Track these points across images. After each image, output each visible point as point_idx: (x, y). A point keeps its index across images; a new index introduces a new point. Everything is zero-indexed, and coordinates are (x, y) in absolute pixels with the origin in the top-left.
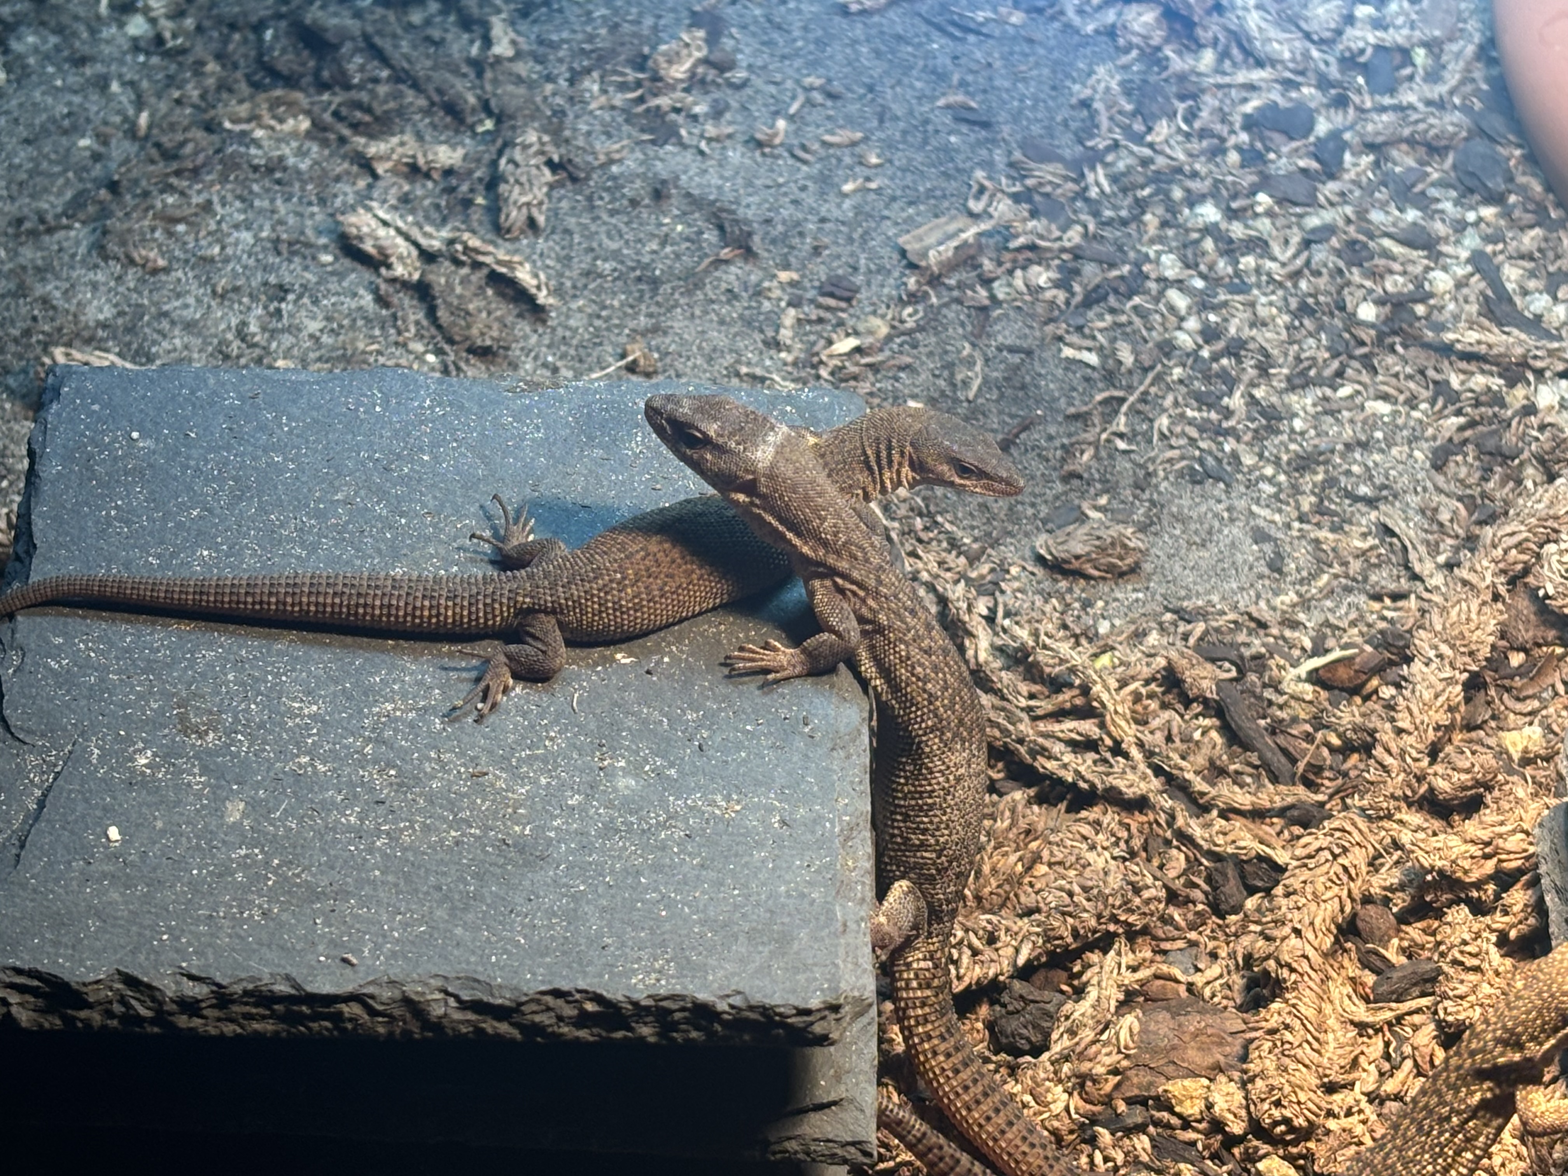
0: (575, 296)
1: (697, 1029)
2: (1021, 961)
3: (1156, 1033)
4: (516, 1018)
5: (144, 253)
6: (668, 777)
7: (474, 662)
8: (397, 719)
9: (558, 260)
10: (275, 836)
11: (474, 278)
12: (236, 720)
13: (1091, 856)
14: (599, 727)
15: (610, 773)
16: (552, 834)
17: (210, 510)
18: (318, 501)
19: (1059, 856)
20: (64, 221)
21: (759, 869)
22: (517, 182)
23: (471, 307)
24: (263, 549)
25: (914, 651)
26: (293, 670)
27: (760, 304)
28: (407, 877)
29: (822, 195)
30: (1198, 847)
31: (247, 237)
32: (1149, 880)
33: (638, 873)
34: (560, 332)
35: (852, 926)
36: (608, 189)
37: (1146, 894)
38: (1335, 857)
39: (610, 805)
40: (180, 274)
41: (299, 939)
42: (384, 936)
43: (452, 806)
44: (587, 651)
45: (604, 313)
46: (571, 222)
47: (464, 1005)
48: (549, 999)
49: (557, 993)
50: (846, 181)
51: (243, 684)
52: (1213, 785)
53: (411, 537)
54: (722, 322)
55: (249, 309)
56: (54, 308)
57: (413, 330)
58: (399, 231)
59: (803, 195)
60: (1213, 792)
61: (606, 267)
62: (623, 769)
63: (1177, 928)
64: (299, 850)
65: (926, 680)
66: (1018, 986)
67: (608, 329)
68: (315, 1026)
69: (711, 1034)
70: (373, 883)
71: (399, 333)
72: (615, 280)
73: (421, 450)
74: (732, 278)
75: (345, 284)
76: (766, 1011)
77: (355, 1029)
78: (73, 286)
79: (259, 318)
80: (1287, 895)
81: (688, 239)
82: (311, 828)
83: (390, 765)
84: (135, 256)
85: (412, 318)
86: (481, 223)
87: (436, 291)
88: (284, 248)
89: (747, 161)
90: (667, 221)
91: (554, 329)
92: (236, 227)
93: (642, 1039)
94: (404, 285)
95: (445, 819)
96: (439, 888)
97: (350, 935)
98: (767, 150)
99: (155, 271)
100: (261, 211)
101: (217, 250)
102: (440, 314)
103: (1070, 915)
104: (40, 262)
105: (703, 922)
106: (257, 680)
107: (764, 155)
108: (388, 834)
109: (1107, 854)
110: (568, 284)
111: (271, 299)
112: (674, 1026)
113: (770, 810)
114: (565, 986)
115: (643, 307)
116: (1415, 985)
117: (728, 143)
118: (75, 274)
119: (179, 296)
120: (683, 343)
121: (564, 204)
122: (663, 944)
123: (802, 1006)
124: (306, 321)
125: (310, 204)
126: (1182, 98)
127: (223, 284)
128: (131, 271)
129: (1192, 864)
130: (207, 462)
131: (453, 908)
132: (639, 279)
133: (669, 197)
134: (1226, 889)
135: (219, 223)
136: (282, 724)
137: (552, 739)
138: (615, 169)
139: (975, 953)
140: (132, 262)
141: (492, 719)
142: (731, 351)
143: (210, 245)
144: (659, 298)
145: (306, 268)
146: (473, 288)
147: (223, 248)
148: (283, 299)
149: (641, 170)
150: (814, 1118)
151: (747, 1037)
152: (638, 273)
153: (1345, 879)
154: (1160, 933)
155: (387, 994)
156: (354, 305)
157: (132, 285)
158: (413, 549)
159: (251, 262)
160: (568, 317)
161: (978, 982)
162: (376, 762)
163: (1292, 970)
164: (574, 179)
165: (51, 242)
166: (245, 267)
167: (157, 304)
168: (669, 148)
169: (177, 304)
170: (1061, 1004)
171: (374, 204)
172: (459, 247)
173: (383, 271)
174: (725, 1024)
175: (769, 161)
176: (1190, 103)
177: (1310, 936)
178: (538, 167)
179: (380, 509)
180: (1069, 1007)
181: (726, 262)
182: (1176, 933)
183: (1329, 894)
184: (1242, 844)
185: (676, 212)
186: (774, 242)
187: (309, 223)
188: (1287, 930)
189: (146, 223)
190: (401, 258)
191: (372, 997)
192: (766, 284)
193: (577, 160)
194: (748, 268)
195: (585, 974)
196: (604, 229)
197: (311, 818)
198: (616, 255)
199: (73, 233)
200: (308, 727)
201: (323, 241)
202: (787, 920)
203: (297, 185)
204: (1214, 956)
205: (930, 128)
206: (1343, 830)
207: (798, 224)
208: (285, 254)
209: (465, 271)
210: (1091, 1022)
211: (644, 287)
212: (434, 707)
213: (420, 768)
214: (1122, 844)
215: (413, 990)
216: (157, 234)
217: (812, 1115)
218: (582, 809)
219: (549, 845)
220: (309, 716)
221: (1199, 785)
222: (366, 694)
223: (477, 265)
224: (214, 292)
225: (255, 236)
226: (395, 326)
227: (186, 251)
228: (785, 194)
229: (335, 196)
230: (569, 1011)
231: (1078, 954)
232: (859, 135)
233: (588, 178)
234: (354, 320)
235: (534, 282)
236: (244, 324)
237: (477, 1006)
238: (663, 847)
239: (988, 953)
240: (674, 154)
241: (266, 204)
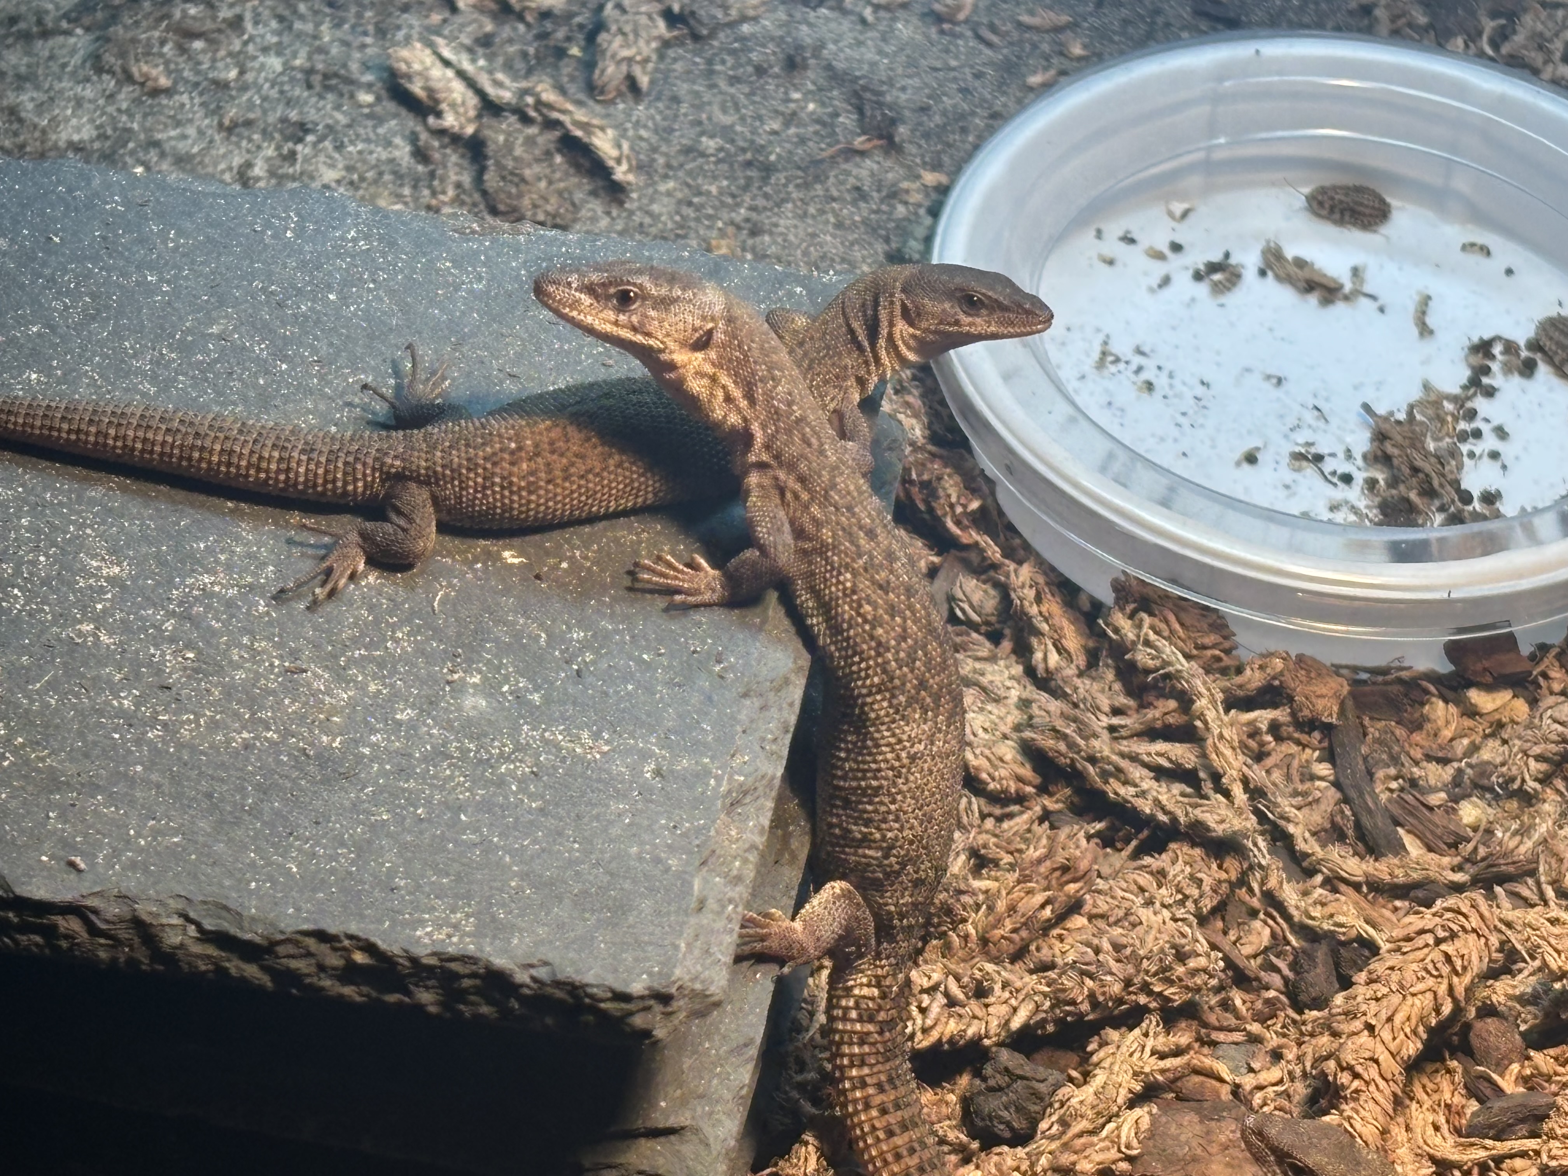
0: (666, 177)
1: (489, 1003)
2: (1016, 1023)
3: (1176, 1138)
4: (269, 961)
5: (145, 68)
6: (530, 702)
7: (327, 539)
8: (213, 594)
9: (656, 131)
10: (27, 711)
11: (540, 140)
12: (17, 572)
13: (1145, 914)
14: (459, 635)
15: (458, 689)
16: (366, 751)
17: (53, 328)
18: (189, 331)
19: (1103, 907)
20: (64, 25)
21: (611, 823)
22: (621, 32)
23: (527, 173)
24: (107, 379)
25: (864, 584)
26: (103, 522)
27: (893, 207)
28: (175, 779)
29: (1001, 87)
30: (1288, 918)
31: (275, 63)
32: (1203, 946)
33: (460, 809)
34: (637, 218)
35: (711, 904)
36: (733, 52)
37: (1192, 963)
38: (1438, 941)
39: (448, 726)
40: (185, 98)
41: (22, 831)
42: (128, 842)
43: (253, 703)
44: (470, 542)
45: (696, 200)
46: (683, 88)
47: (206, 936)
48: (311, 942)
49: (321, 936)
50: (1035, 72)
51: (37, 532)
52: (1323, 846)
53: (288, 386)
54: (839, 225)
55: (259, 147)
56: (21, 121)
57: (451, 192)
58: (461, 74)
59: (977, 83)
60: (1319, 852)
61: (710, 144)
62: (475, 685)
63: (1238, 1017)
64: (51, 731)
65: (876, 622)
66: (1005, 1056)
67: (698, 220)
68: (23, 939)
69: (505, 1013)
70: (132, 781)
71: (434, 194)
72: (719, 161)
73: (329, 288)
74: (864, 173)
75: (381, 131)
76: (574, 989)
77: (70, 949)
78: (52, 99)
79: (268, 159)
80: (1370, 982)
81: (818, 121)
82: (74, 707)
83: (189, 646)
84: (135, 70)
85: (453, 177)
86: (572, 79)
87: (491, 149)
88: (316, 79)
89: (919, 37)
90: (796, 96)
91: (631, 213)
92: (265, 50)
93: (419, 1008)
94: (454, 139)
95: (237, 715)
96: (209, 796)
97: (86, 836)
98: (946, 26)
99: (156, 92)
100: (299, 35)
101: (233, 74)
102: (486, 177)
103: (1091, 976)
104: (23, 70)
105: (524, 876)
106: (53, 527)
107: (942, 32)
108: (165, 725)
109: (1166, 914)
110: (661, 160)
111: (287, 139)
112: (461, 995)
113: (645, 756)
114: (333, 929)
115: (747, 198)
116: (1522, 1121)
117: (900, 13)
118: (58, 86)
119: (178, 124)
120: (787, 245)
121: (679, 66)
122: (468, 896)
123: (619, 987)
124: (323, 169)
125: (365, 34)
126: (1494, 15)
127: (232, 113)
128: (127, 89)
129: (1277, 941)
130: (65, 271)
131: (221, 822)
132: (749, 164)
133: (805, 67)
134: (1310, 977)
135: (246, 43)
136: (71, 584)
137: (397, 641)
138: (746, 28)
139: (952, 1002)
140: (129, 78)
141: (329, 608)
142: (843, 260)
143: (227, 67)
144: (768, 189)
145: (338, 107)
146: (537, 152)
147: (242, 73)
148: (300, 140)
149: (779, 33)
150: (645, 1145)
151: (549, 1021)
152: (749, 156)
153: (1446, 970)
154: (1212, 1019)
155: (114, 910)
156: (384, 156)
157: (124, 106)
158: (286, 399)
159: (274, 93)
160: (652, 200)
161: (951, 1041)
162: (172, 640)
163: (1356, 1076)
164: (696, 37)
165: (43, 48)
166: (265, 99)
167: (148, 131)
168: (823, 11)
169: (173, 133)
170: (1058, 1086)
171: (440, 41)
172: (530, 100)
173: (431, 120)
174: (524, 1000)
175: (945, 40)
176: (1503, 21)
177: (1386, 1035)
178: (650, 17)
179: (260, 349)
180: (1067, 1090)
181: (862, 153)
182: (1233, 1022)
183: (1420, 986)
184: (1341, 919)
185: (811, 87)
186: (927, 135)
187: (357, 55)
188: (1358, 1025)
189: (157, 34)
190: (453, 105)
191: (95, 912)
192: (905, 185)
193: (702, 12)
194: (888, 163)
195: (362, 917)
196: (719, 98)
197: (77, 695)
198: (726, 132)
199: (72, 40)
200: (102, 590)
201: (368, 78)
202: (627, 885)
203: (353, 10)
204: (1277, 1056)
205: (1160, 20)
206: (1460, 912)
207: (963, 116)
208: (318, 88)
209: (533, 130)
210: (1090, 1113)
211: (753, 173)
212: (263, 586)
213: (226, 653)
214: (1190, 904)
215: (144, 910)
216: (166, 49)
217: (643, 1141)
218: (412, 725)
219: (358, 763)
220: (108, 579)
221: (1306, 843)
222: (183, 562)
223: (551, 124)
224: (221, 125)
225: (285, 64)
226: (430, 187)
227: (198, 73)
228: (955, 79)
229: (399, 28)
230: (334, 960)
231: (1095, 1028)
232: (1065, 19)
233: (712, 35)
234: (381, 174)
235: (614, 153)
236: (249, 165)
237: (222, 940)
238: (501, 783)
239: (974, 1006)
240: (827, 19)
241: (309, 27)
